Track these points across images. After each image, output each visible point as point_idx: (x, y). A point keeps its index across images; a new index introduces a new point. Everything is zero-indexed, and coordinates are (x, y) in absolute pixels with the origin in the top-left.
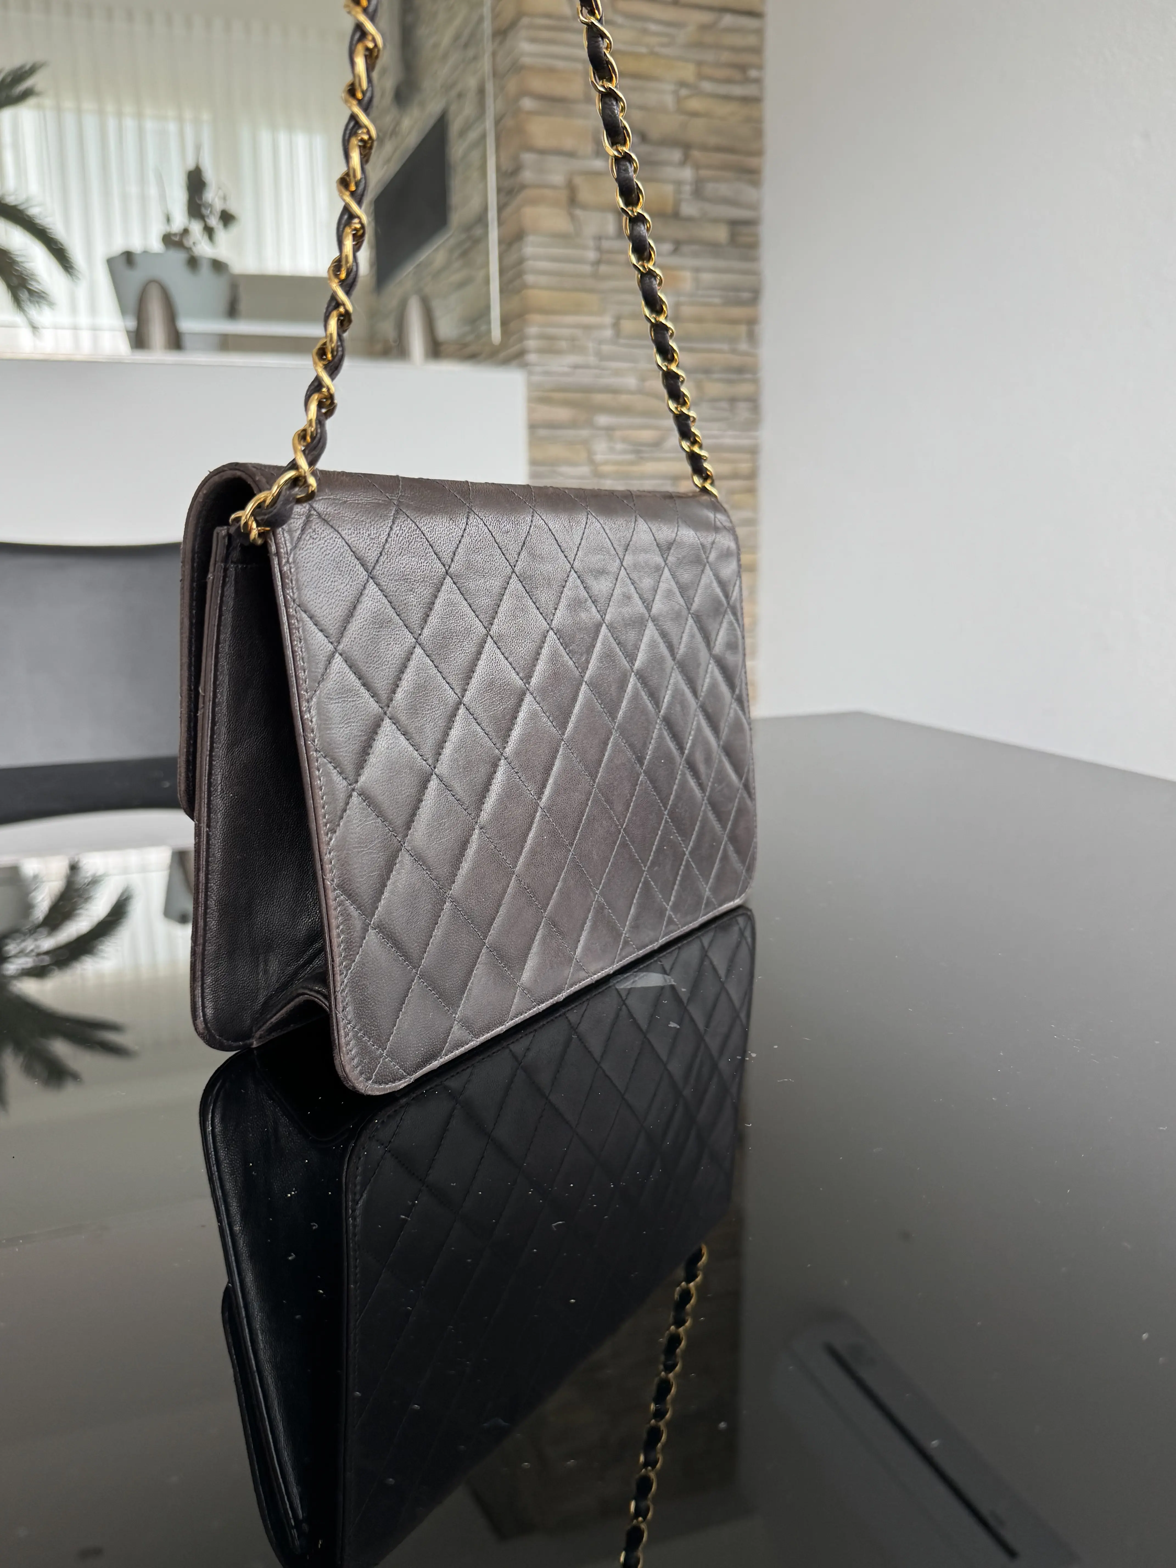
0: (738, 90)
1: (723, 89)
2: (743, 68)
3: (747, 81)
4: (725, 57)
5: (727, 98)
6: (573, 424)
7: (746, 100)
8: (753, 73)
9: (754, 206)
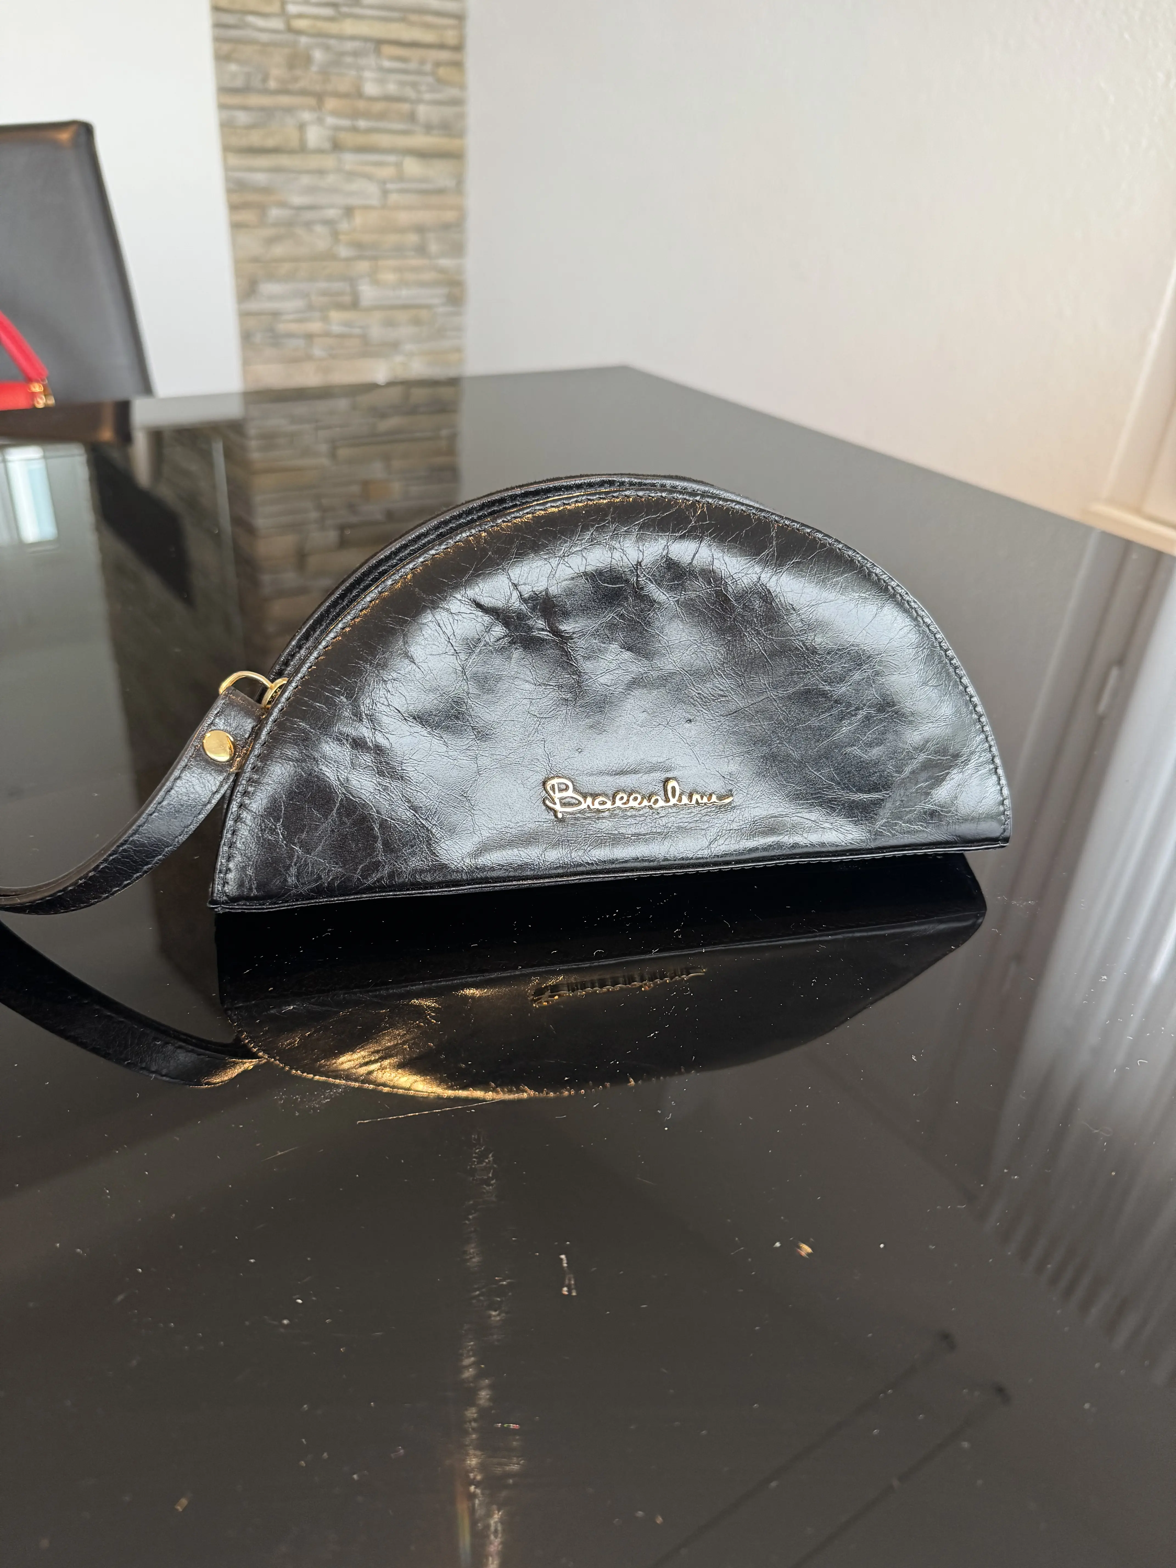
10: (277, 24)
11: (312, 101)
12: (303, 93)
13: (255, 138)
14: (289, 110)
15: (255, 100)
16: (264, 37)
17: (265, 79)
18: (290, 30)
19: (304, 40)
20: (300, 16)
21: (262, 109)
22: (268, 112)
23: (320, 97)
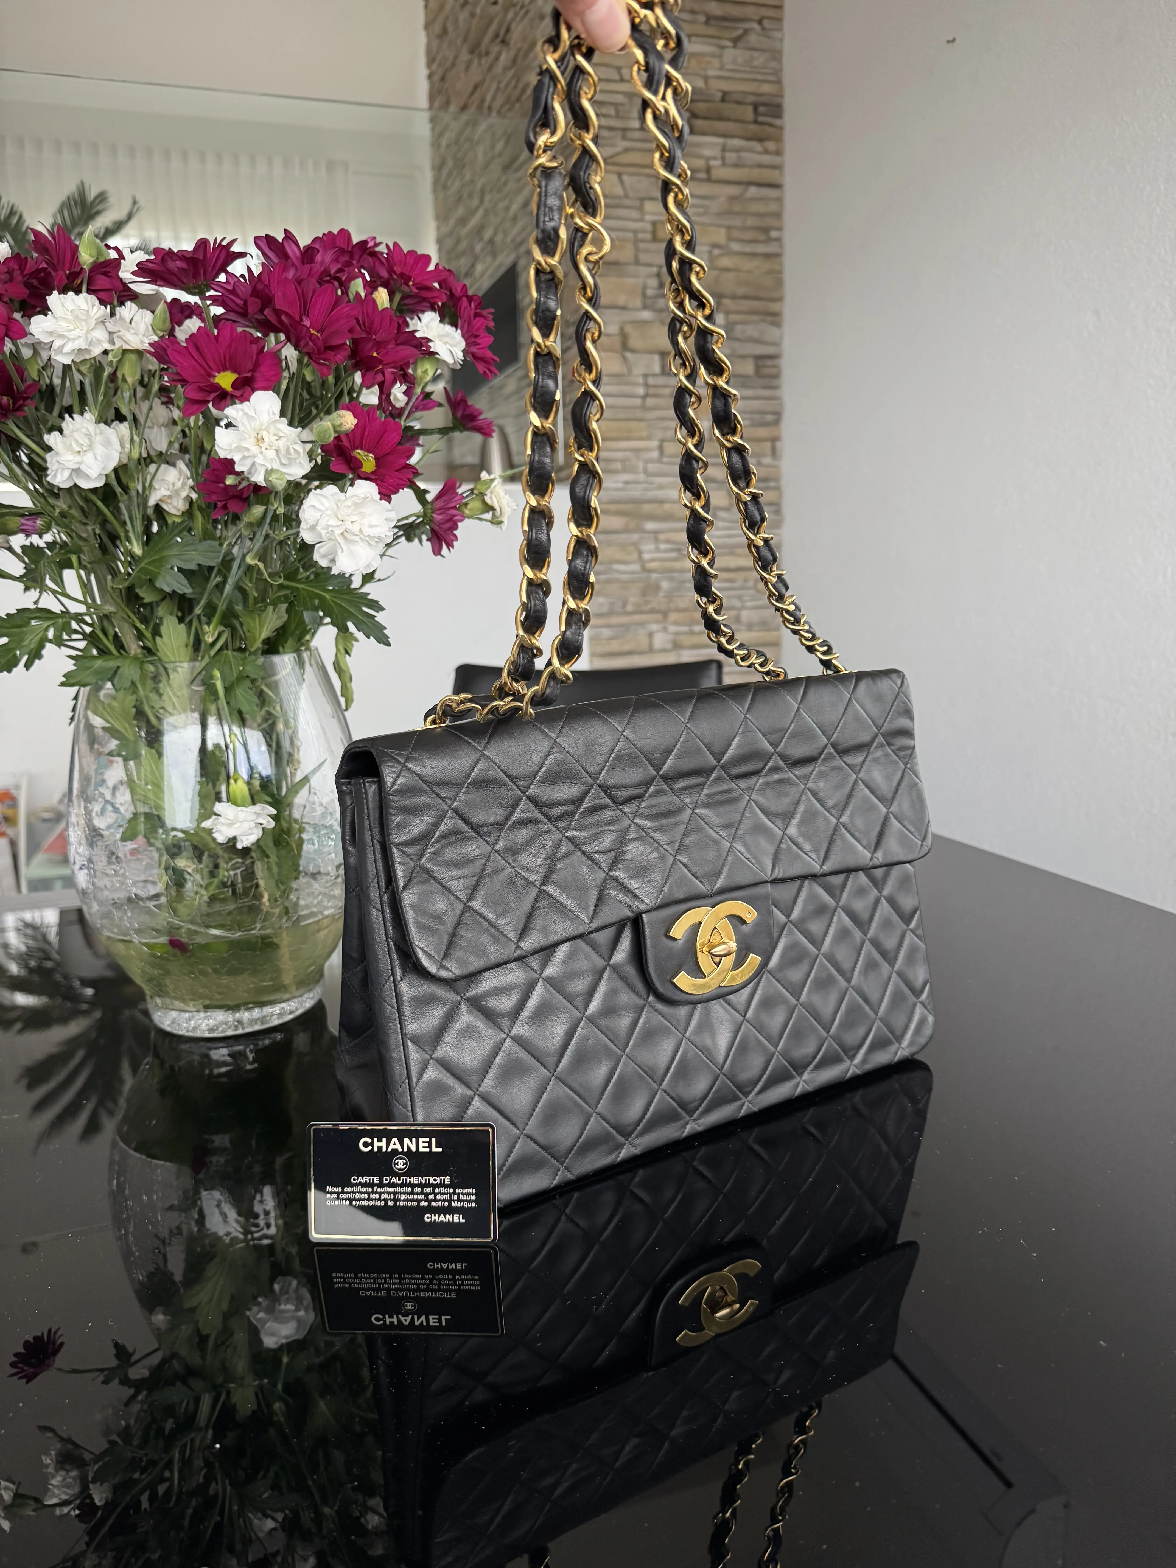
0: (761, 249)
1: (748, 249)
2: (766, 230)
3: (769, 240)
4: (751, 222)
5: (753, 255)
6: (626, 531)
7: (767, 256)
8: (774, 234)
9: (777, 344)
10: (636, 567)
11: (659, 617)
12: (653, 611)
13: (615, 646)
14: (642, 624)
15: (616, 620)
16: (625, 577)
17: (624, 605)
18: (644, 569)
19: (654, 576)
20: (653, 560)
21: (622, 625)
22: (625, 627)
23: (665, 614)
